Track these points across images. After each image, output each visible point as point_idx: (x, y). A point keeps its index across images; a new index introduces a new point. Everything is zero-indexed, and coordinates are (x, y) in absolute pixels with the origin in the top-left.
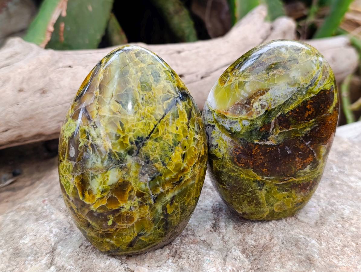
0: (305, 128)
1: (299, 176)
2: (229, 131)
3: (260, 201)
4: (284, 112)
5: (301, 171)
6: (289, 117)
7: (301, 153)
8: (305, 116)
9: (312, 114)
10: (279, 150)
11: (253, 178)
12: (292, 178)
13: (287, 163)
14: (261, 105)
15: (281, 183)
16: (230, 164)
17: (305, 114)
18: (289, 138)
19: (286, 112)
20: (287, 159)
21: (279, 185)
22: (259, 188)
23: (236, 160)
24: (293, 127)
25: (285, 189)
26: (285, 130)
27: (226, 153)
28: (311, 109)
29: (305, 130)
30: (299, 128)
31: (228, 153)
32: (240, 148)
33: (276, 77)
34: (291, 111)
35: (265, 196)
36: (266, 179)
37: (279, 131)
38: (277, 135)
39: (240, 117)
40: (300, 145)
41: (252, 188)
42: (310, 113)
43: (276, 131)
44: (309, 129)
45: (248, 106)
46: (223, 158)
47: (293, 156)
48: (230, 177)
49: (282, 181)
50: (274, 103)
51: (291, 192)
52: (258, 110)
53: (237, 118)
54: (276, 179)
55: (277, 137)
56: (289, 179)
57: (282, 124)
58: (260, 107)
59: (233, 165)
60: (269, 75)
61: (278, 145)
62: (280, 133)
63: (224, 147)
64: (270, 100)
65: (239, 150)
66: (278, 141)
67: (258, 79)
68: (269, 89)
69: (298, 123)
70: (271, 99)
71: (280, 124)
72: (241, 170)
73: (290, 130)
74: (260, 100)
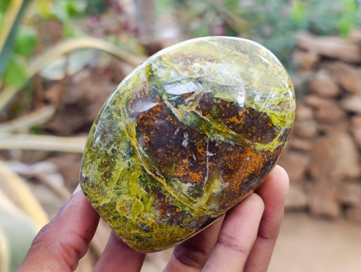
0: (219, 132)
1: (171, 185)
2: (152, 72)
3: (113, 173)
4: (214, 94)
5: (179, 182)
6: (214, 103)
7: (195, 159)
8: (230, 119)
9: (239, 125)
10: (178, 130)
11: (129, 134)
12: (163, 179)
13: (173, 154)
14: (201, 69)
15: (150, 173)
16: (122, 103)
17: (231, 117)
18: (197, 127)
19: (216, 96)
20: (176, 150)
21: (145, 171)
22: (125, 154)
23: (131, 102)
24: (209, 119)
25: (147, 187)
26: (200, 113)
27: (129, 90)
28: (242, 119)
29: (218, 135)
30: (214, 125)
31: (131, 90)
32: (145, 93)
33: (237, 58)
34: (222, 100)
35: (122, 171)
36: (139, 150)
37: (194, 109)
38: (189, 111)
39: (173, 65)
40: (200, 147)
41: (118, 147)
42: (237, 121)
43: (192, 106)
44: (222, 139)
45: (189, 62)
46: (122, 94)
47: (184, 153)
48: (110, 117)
49: (151, 171)
50: (214, 77)
51: (149, 197)
52: (194, 71)
53: (169, 65)
54: (148, 162)
55: (187, 113)
56: (159, 177)
57: (203, 104)
58: (199, 70)
59: (124, 106)
60: (232, 52)
61: (182, 124)
62: (193, 112)
63: (134, 84)
64: (212, 71)
65: (143, 94)
66: (184, 119)
67: (219, 48)
68: (220, 62)
69: (218, 120)
70: (214, 72)
71: (201, 102)
72: (125, 117)
73: (205, 118)
74: (204, 64)
